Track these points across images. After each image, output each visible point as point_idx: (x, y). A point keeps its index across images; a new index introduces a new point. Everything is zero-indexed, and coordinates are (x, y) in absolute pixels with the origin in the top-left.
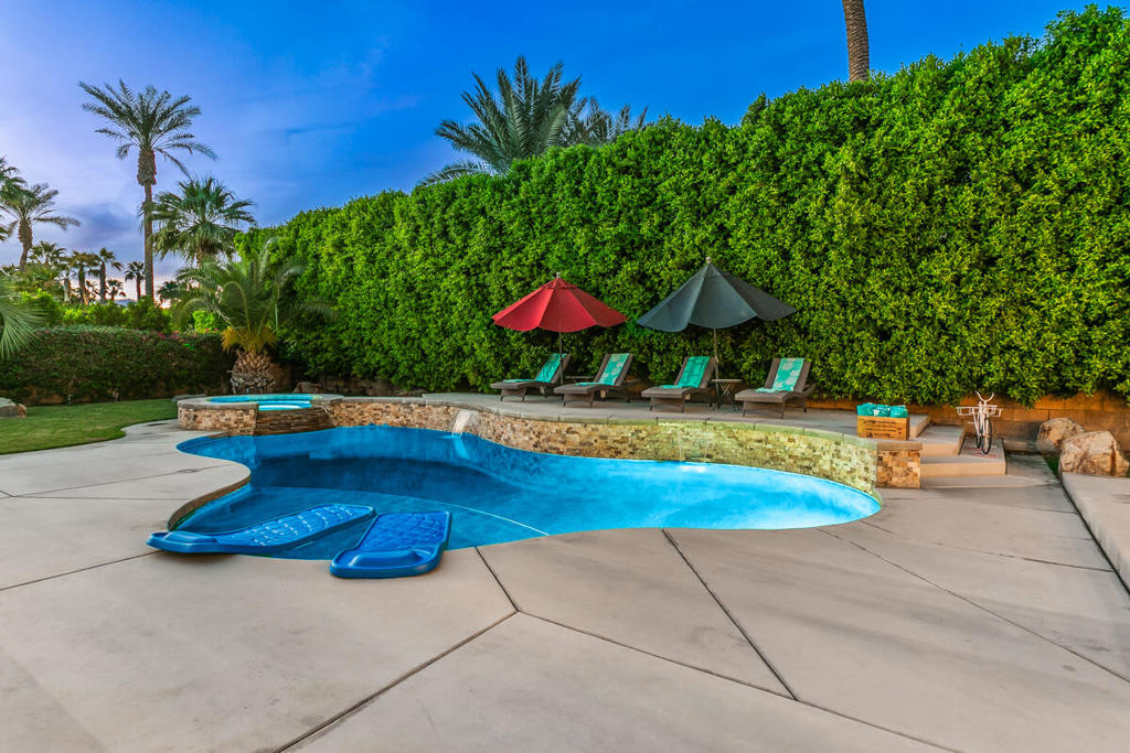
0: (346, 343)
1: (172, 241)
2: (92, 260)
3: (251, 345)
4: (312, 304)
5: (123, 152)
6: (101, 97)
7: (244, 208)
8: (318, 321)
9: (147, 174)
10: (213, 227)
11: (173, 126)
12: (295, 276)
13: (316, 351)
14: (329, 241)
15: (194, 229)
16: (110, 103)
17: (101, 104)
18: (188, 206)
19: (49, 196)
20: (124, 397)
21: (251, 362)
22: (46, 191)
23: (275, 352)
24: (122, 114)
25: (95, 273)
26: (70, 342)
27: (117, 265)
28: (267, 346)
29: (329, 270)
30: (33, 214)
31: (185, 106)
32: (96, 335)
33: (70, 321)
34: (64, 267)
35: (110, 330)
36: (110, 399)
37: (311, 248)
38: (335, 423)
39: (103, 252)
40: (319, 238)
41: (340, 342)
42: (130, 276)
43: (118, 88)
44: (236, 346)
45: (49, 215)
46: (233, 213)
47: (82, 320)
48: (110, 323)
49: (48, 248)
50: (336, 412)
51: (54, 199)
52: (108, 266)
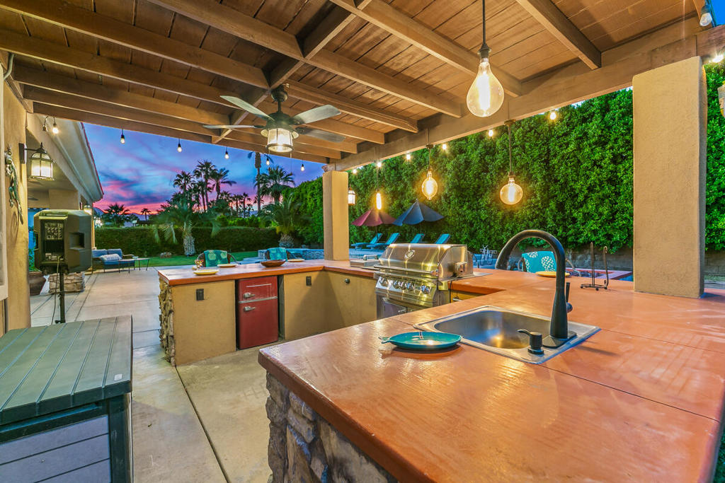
0: (316, 231)
1: (265, 192)
2: (240, 197)
3: (285, 232)
4: (304, 216)
5: (250, 155)
7: (290, 177)
8: (306, 223)
9: (258, 164)
10: (279, 185)
12: (300, 206)
13: (308, 233)
14: (309, 193)
15: (272, 187)
18: (270, 178)
19: (225, 173)
20: (246, 250)
21: (285, 238)
22: (224, 171)
23: (294, 234)
25: (242, 202)
26: (231, 232)
27: (249, 199)
28: (291, 232)
29: (309, 204)
30: (220, 181)
32: (238, 229)
33: (231, 225)
34: (231, 201)
35: (242, 228)
36: (242, 251)
37: (305, 196)
39: (244, 194)
40: (306, 193)
41: (314, 230)
42: (255, 202)
44: (280, 233)
45: (226, 180)
46: (286, 179)
47: (234, 224)
48: (242, 225)
49: (226, 193)
51: (228, 174)
52: (246, 199)
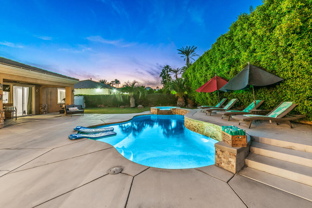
6: (180, 50)
11: (192, 52)
16: (181, 51)
17: (181, 52)
21: (180, 99)
22: (179, 69)
24: (183, 53)
28: (183, 96)
31: (194, 48)
38: (174, 114)
43: (182, 48)
44: (178, 97)
50: (174, 111)
